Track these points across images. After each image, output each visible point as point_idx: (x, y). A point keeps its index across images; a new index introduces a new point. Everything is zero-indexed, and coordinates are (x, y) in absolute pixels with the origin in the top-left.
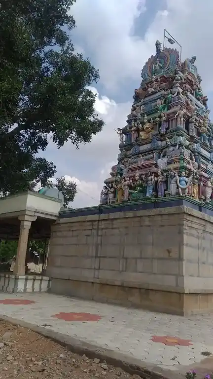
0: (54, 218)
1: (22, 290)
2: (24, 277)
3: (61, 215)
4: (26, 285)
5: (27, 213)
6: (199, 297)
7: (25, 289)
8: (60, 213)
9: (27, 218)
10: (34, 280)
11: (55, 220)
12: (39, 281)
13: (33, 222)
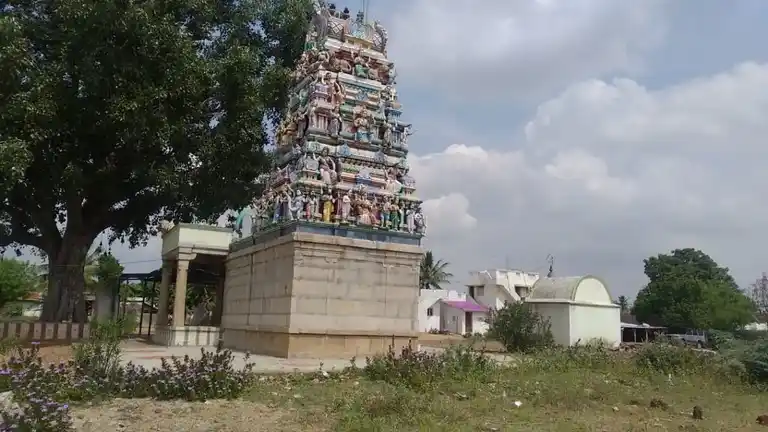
0: (225, 254)
1: (181, 344)
2: (183, 328)
3: (233, 248)
4: (186, 338)
5: (181, 250)
6: (323, 339)
7: (185, 343)
8: (231, 246)
9: (181, 256)
10: (198, 331)
11: (225, 257)
12: (206, 334)
13: (190, 261)
